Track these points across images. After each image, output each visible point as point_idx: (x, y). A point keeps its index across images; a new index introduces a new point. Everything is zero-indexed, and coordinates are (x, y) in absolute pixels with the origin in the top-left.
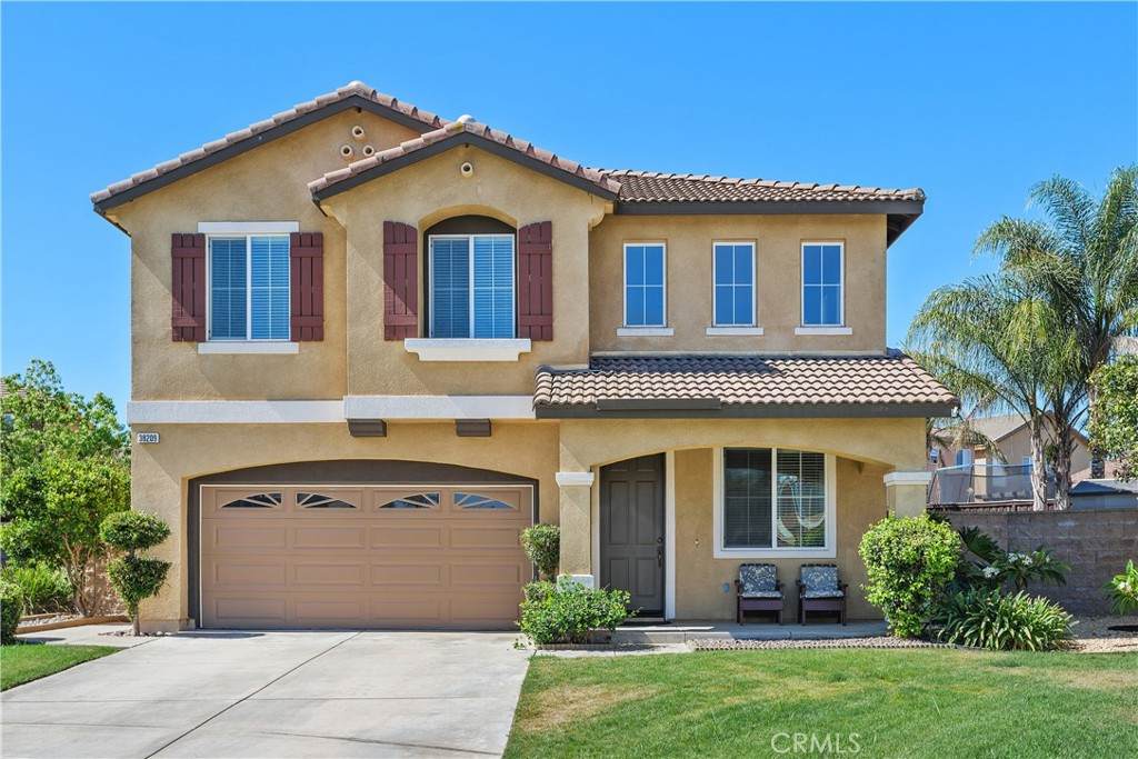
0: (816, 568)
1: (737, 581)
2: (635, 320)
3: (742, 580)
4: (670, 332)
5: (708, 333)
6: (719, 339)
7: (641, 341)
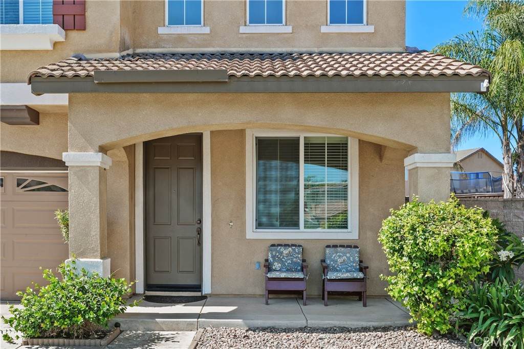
0: (339, 249)
1: (267, 260)
2: (175, 20)
3: (271, 259)
4: (207, 30)
5: (241, 31)
6: (251, 37)
7: (180, 38)
